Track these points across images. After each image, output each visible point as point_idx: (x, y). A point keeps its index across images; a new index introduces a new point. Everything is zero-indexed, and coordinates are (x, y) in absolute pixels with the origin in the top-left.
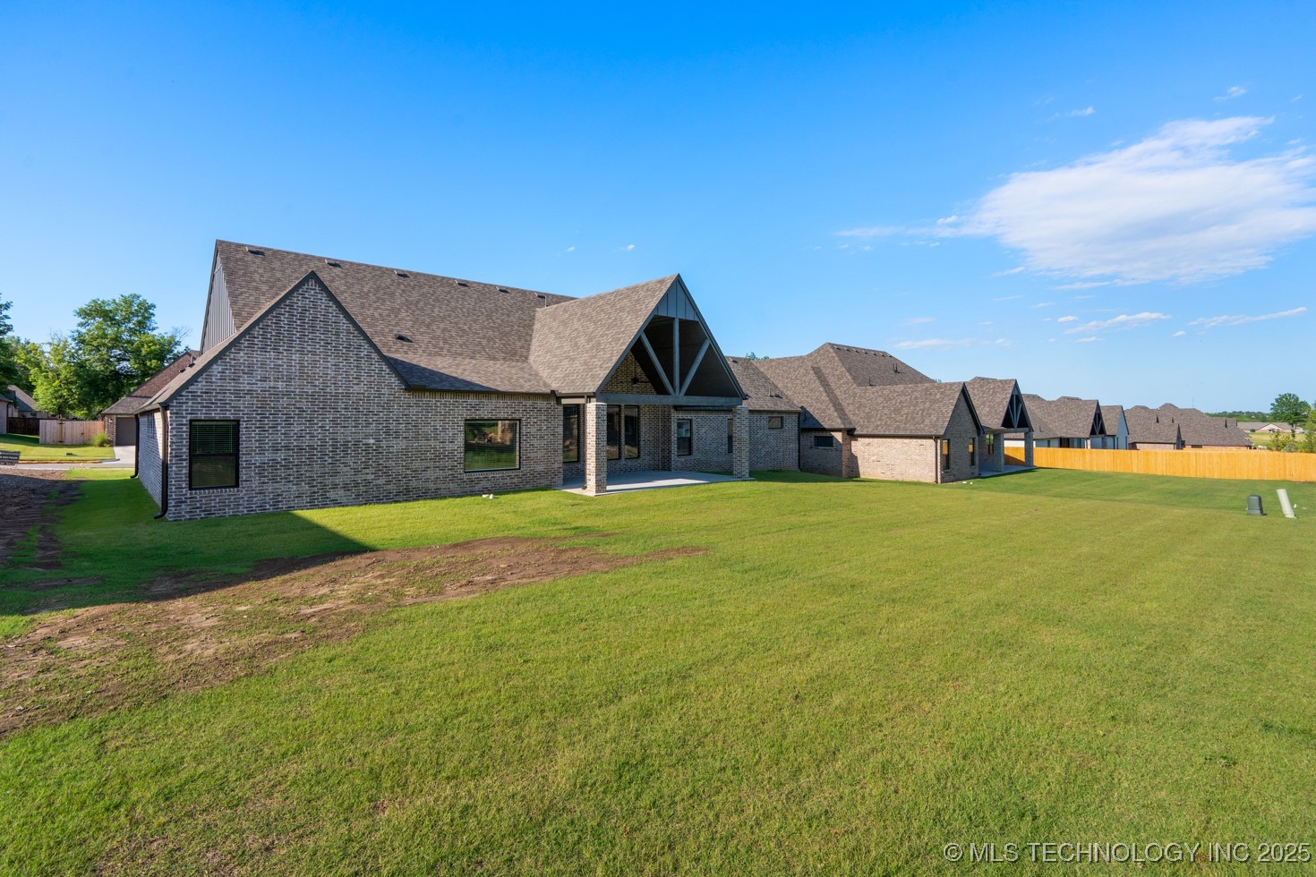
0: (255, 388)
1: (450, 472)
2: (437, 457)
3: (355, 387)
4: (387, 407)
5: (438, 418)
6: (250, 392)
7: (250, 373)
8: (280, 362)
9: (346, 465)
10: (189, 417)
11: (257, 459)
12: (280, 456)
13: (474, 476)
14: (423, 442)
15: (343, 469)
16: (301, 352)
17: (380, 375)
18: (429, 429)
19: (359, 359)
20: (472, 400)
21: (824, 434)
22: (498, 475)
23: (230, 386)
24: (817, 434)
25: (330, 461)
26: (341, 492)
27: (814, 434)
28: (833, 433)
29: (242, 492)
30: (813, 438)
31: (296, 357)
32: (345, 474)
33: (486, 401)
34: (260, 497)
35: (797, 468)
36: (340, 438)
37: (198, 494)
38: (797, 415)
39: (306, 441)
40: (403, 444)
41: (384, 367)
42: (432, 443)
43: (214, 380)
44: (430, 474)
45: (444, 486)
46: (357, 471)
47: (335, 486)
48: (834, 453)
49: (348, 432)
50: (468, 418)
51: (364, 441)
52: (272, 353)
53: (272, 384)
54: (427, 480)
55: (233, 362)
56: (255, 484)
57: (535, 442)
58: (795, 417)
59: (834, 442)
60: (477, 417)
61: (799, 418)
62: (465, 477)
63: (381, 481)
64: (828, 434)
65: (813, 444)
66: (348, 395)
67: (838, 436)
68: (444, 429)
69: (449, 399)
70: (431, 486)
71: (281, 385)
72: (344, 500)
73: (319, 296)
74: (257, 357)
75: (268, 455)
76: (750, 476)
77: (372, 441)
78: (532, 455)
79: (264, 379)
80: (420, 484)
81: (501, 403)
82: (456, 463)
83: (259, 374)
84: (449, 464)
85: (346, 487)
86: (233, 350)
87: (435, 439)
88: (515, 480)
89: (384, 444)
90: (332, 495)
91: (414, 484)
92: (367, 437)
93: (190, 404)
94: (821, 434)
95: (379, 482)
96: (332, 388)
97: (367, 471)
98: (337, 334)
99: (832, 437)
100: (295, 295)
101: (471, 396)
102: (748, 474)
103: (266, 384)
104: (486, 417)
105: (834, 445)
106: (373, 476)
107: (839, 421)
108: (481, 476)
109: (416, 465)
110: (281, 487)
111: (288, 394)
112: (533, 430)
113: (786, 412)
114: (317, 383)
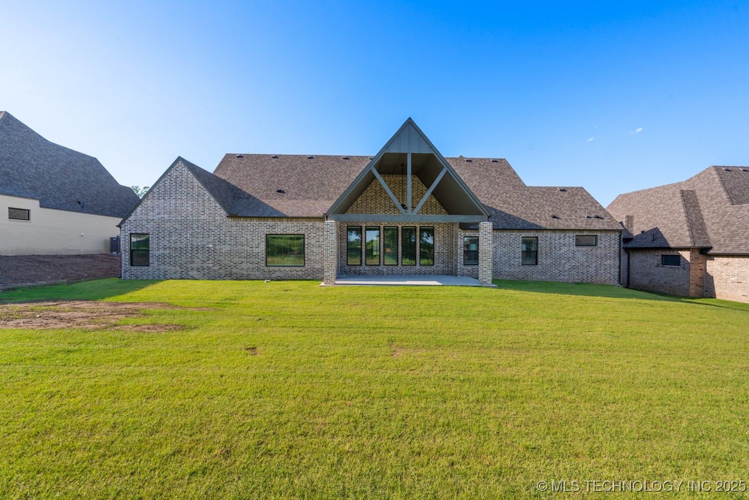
0: (155, 218)
1: (256, 265)
2: (248, 256)
3: (202, 216)
4: (219, 227)
5: (249, 233)
6: (152, 220)
7: (153, 211)
8: (166, 205)
9: (198, 258)
10: (129, 232)
11: (157, 253)
12: (167, 252)
13: (272, 268)
14: (239, 247)
15: (196, 260)
16: (175, 199)
17: (215, 210)
18: (243, 240)
19: (203, 201)
20: (270, 223)
21: (671, 253)
22: (288, 269)
23: (144, 217)
24: (664, 253)
25: (190, 255)
26: (196, 272)
27: (660, 253)
28: (680, 252)
29: (150, 269)
30: (659, 258)
31: (173, 202)
32: (198, 263)
33: (279, 223)
34: (158, 272)
35: (616, 282)
36: (195, 243)
37: (133, 268)
38: (618, 234)
39: (178, 245)
40: (228, 248)
41: (217, 205)
42: (245, 247)
43: (138, 215)
44: (244, 266)
45: (252, 273)
46: (203, 262)
47: (192, 269)
48: (681, 272)
49: (199, 241)
50: (268, 233)
51: (207, 246)
52: (162, 201)
53: (162, 216)
54: (242, 269)
55: (146, 206)
56: (156, 265)
57: (315, 249)
58: (615, 236)
59: (682, 261)
60: (273, 233)
61: (620, 236)
62: (266, 269)
63: (216, 268)
64: (675, 253)
65: (660, 262)
66: (198, 221)
67: (686, 255)
68: (253, 240)
69: (255, 222)
70: (245, 272)
71: (166, 216)
72: (197, 277)
73: (184, 169)
74: (156, 202)
75: (161, 251)
76: (493, 283)
77: (211, 246)
78: (312, 258)
79: (159, 214)
80: (238, 271)
81: (290, 224)
82: (260, 260)
83: (157, 211)
84: (256, 260)
85: (198, 270)
86: (145, 200)
87: (247, 245)
88: (300, 273)
89: (218, 247)
90: (191, 273)
91: (234, 270)
92: (209, 243)
93: (129, 226)
94: (668, 253)
95: (215, 268)
96: (191, 217)
97: (209, 262)
98: (193, 188)
99: (679, 256)
100: (172, 170)
101: (270, 220)
102: (490, 282)
103: (159, 216)
104: (279, 233)
105: (681, 263)
106: (212, 265)
107: (689, 239)
108: (276, 269)
109: (236, 260)
110: (167, 267)
111: (169, 221)
112: (313, 242)
113: (601, 231)
114: (183, 215)
